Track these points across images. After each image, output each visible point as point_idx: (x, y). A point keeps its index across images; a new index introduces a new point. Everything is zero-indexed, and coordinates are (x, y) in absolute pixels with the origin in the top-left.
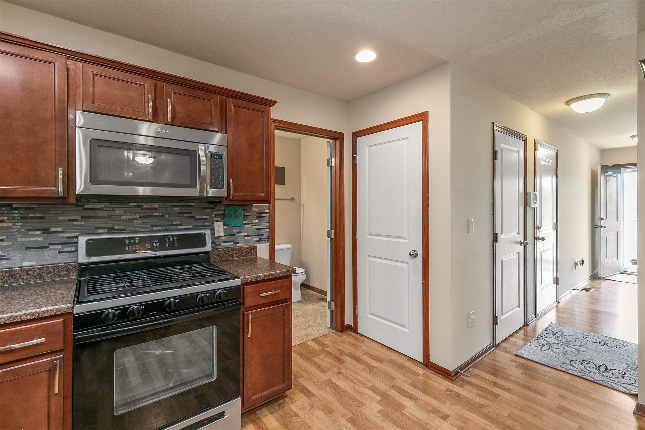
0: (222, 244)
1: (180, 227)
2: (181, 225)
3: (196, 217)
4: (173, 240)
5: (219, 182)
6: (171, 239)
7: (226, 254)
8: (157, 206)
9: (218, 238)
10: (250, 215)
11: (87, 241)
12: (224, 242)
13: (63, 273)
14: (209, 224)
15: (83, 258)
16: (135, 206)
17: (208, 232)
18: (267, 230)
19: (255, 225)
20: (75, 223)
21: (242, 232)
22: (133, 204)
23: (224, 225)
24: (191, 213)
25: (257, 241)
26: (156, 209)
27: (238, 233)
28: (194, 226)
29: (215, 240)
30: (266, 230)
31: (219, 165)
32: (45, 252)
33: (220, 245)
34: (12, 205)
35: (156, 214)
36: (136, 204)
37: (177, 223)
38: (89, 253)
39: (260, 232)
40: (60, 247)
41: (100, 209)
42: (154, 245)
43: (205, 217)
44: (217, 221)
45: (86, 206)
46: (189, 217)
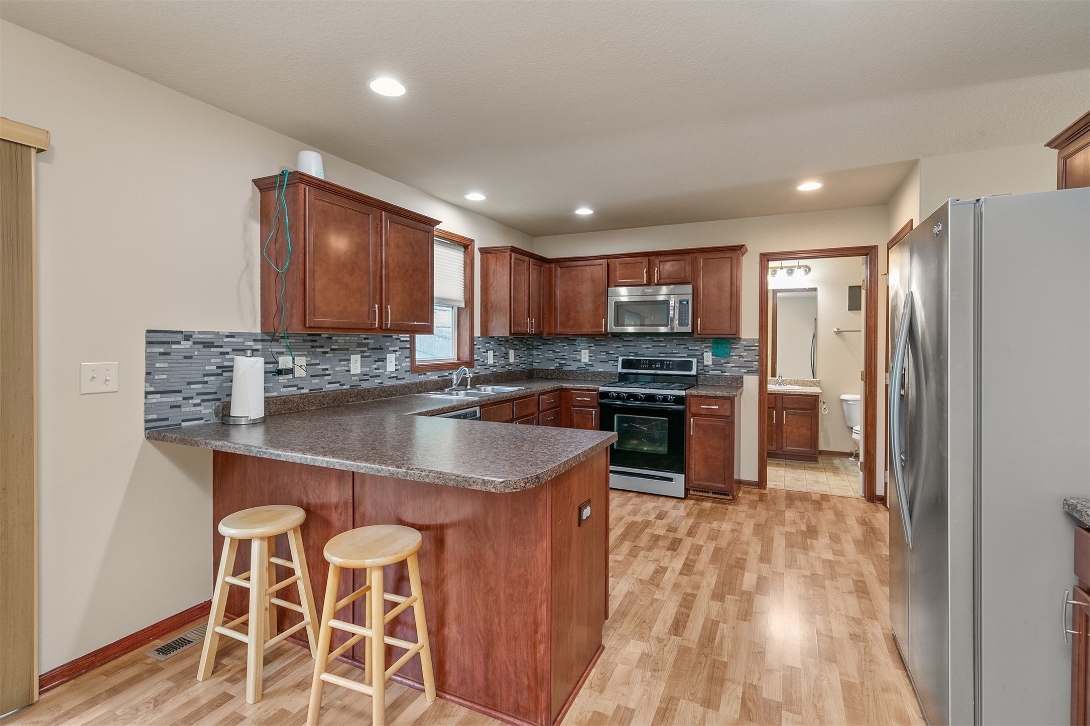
0: (710, 372)
1: (678, 355)
2: (678, 353)
3: (690, 348)
4: (669, 363)
5: (685, 321)
6: (668, 363)
7: (713, 380)
8: (662, 339)
9: (707, 366)
10: (738, 348)
11: (623, 359)
12: (712, 370)
13: (614, 377)
14: (700, 354)
15: (620, 370)
16: (649, 339)
17: (694, 360)
18: (757, 363)
19: (743, 358)
20: (619, 349)
21: (729, 363)
22: (648, 337)
23: (713, 355)
24: (686, 345)
25: (745, 372)
26: (662, 341)
27: (725, 363)
28: (687, 355)
29: (705, 368)
30: (755, 363)
31: (685, 309)
32: (607, 364)
33: (709, 372)
34: (595, 338)
35: (662, 345)
36: (650, 337)
37: (675, 351)
38: (623, 367)
39: (749, 364)
40: (613, 362)
41: (631, 341)
42: (657, 366)
43: (697, 348)
44: (706, 352)
45: (625, 339)
46: (684, 348)
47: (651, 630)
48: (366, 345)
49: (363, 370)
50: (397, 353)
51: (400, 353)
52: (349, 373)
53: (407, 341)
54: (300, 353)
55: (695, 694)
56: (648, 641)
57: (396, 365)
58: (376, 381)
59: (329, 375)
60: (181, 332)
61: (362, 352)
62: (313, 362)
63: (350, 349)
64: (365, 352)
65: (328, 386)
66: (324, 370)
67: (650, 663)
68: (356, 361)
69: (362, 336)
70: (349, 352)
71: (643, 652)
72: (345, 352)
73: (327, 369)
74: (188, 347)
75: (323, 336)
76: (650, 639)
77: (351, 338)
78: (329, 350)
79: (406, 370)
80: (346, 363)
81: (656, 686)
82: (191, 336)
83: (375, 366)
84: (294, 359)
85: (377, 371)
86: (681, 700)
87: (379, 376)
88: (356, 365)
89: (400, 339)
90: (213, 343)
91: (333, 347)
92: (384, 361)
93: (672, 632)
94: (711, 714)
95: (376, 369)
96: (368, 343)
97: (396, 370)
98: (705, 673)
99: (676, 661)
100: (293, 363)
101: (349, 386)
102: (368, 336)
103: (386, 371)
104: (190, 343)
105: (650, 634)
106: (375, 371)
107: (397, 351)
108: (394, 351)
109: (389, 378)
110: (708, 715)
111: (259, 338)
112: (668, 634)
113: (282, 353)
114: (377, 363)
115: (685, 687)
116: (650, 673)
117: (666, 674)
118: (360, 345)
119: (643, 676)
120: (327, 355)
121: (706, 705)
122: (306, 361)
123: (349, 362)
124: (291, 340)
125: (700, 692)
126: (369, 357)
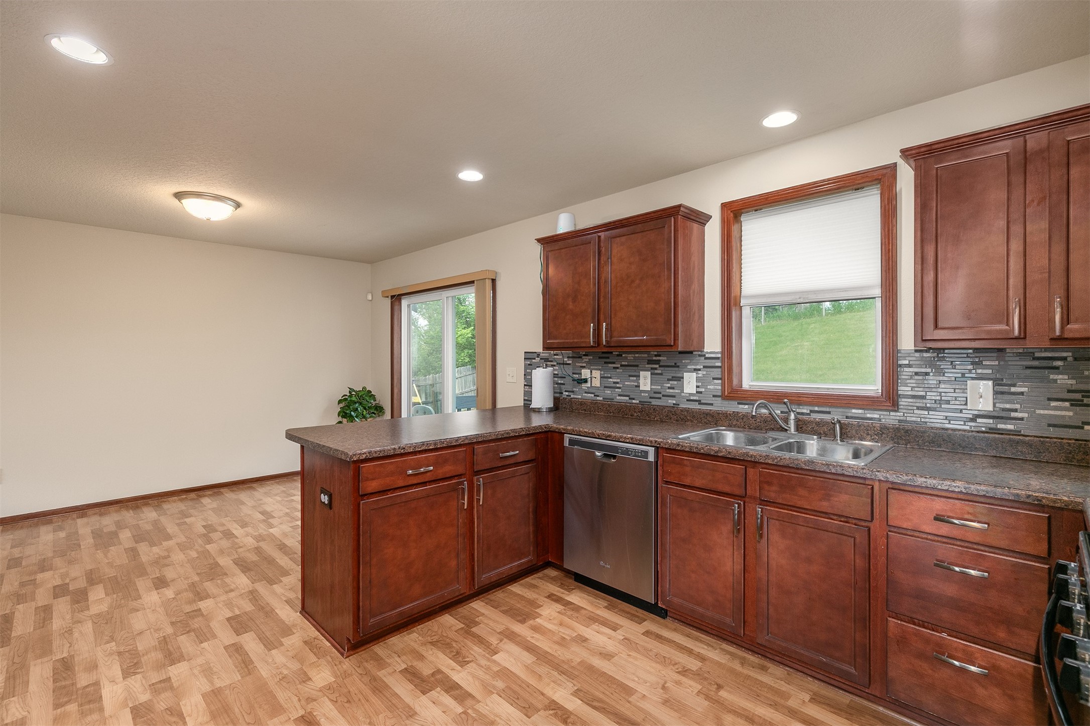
47: (331, 700)
48: (658, 362)
49: (653, 387)
50: (699, 372)
51: (705, 373)
52: (638, 388)
53: (718, 358)
54: (596, 367)
55: (231, 690)
56: (321, 691)
57: (697, 387)
58: (669, 401)
59: (619, 388)
60: (536, 353)
61: (652, 369)
62: (606, 375)
63: (640, 366)
64: (656, 369)
65: (618, 398)
66: (614, 383)
67: (295, 679)
68: (645, 378)
69: (652, 353)
70: (639, 368)
71: (312, 681)
72: (634, 368)
73: (617, 383)
74: (538, 361)
75: (614, 353)
76: (320, 694)
77: (640, 355)
78: (619, 366)
79: (715, 394)
80: (635, 378)
81: (271, 671)
82: (539, 355)
83: (669, 385)
84: (591, 372)
85: (671, 391)
86: (240, 678)
87: (674, 396)
88: (645, 381)
89: (705, 355)
90: (548, 359)
91: (623, 363)
92: (680, 381)
93: (309, 717)
94: (207, 688)
95: (669, 388)
96: (660, 360)
97: (697, 392)
98: (236, 710)
99: (274, 697)
100: (591, 374)
101: (638, 401)
102: (660, 353)
103: (682, 391)
104: (539, 359)
105: (328, 697)
106: (668, 390)
107: (699, 370)
108: (695, 370)
109: (687, 400)
110: (209, 686)
111: (571, 356)
112: (310, 712)
113: (584, 367)
114: (671, 382)
115: (245, 687)
116: (285, 673)
117: (272, 684)
118: (650, 362)
119: (288, 668)
120: (618, 370)
121: (216, 691)
122: (601, 374)
123: (638, 378)
124: (590, 357)
125: (229, 694)
126: (661, 374)
